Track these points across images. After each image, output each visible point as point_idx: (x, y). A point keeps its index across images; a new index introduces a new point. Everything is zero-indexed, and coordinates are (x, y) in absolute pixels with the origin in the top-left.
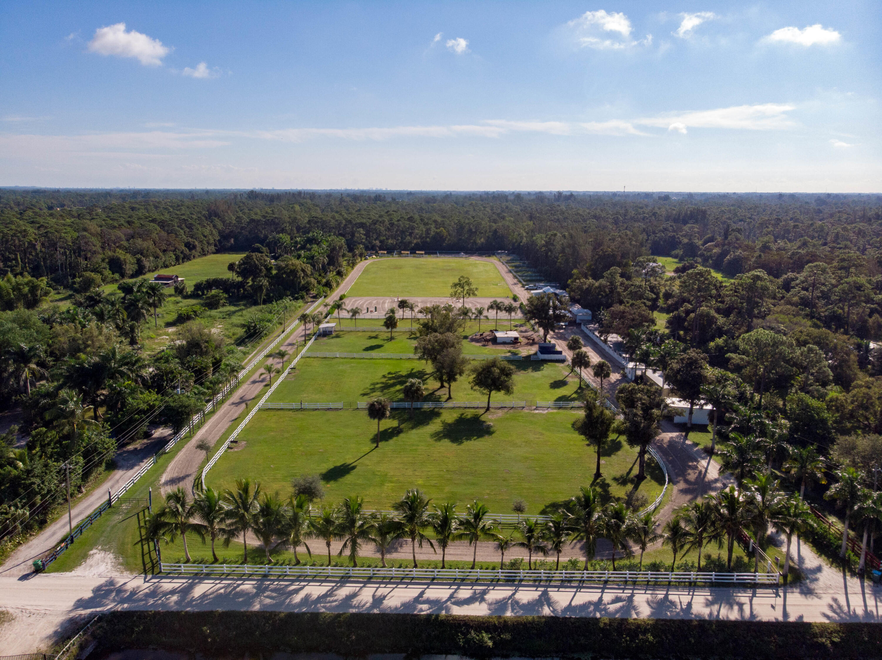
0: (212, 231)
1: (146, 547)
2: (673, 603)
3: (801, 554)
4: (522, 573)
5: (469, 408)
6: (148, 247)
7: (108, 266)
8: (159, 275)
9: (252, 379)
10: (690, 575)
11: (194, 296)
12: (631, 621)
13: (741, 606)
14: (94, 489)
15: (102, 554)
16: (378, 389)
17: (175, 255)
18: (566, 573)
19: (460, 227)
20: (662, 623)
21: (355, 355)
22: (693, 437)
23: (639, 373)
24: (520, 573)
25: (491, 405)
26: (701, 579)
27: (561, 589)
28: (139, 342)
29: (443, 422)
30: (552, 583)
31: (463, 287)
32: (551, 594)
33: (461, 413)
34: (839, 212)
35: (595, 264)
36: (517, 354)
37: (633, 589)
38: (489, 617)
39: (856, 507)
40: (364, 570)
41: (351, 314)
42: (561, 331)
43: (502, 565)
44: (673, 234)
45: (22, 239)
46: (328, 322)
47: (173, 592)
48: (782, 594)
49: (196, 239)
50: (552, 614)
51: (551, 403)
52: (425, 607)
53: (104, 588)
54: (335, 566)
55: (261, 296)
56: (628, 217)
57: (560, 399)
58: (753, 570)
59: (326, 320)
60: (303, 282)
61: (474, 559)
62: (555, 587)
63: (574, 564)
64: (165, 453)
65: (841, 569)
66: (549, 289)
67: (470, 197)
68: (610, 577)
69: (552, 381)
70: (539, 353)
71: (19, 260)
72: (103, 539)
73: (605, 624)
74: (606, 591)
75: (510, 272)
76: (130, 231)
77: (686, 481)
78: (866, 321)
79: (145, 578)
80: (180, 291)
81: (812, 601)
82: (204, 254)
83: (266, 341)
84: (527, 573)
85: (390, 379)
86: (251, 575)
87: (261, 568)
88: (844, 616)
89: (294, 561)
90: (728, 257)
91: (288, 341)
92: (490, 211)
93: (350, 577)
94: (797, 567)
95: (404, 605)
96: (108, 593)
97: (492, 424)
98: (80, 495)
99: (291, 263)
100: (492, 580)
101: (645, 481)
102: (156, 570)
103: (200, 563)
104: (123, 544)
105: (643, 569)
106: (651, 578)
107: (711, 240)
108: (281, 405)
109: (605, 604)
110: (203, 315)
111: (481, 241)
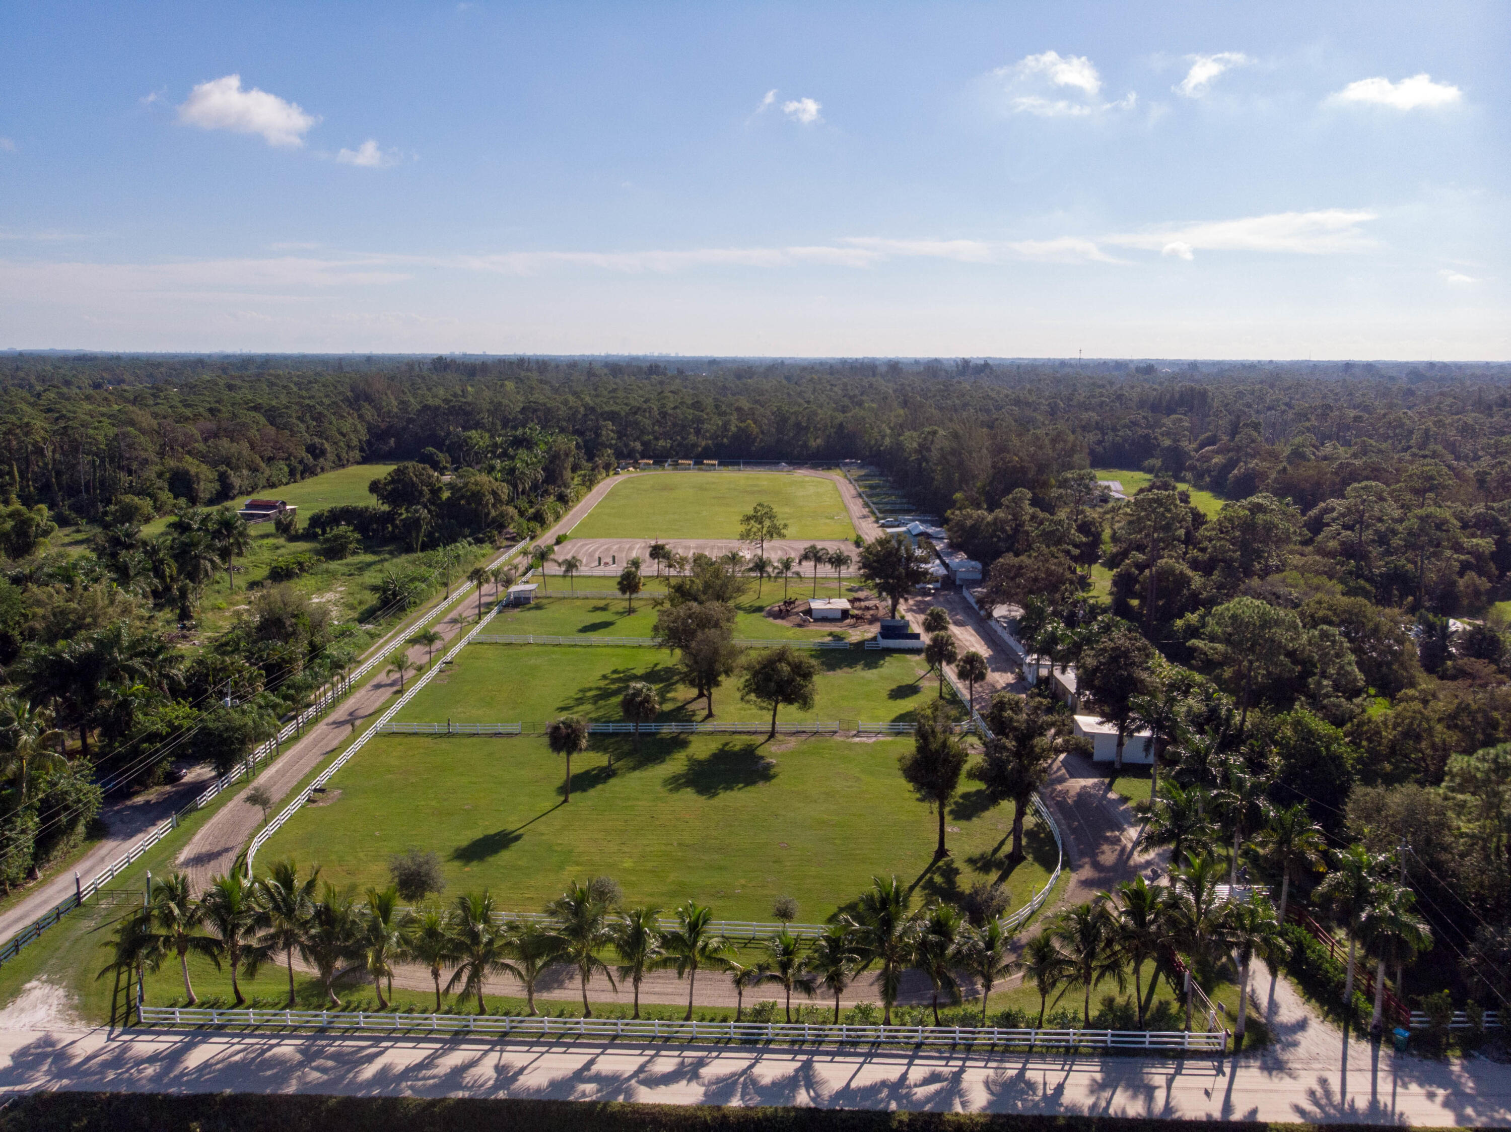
0: (355, 426)
1: (124, 977)
2: (1031, 1086)
3: (1275, 996)
4: (771, 1030)
5: (740, 733)
6: (239, 453)
7: (166, 485)
8: (254, 501)
9: (375, 681)
10: (1068, 1034)
11: (307, 536)
12: (948, 1117)
13: (1150, 1091)
14: (59, 872)
15: (47, 989)
16: (589, 698)
17: (288, 466)
18: (848, 1030)
19: (782, 420)
20: (1001, 1121)
21: (562, 640)
22: (1123, 786)
23: (1044, 672)
24: (767, 1028)
25: (778, 728)
26: (1087, 1041)
27: (837, 1059)
28: (195, 615)
29: (689, 759)
30: (824, 1048)
31: (761, 523)
32: (817, 1066)
33: (723, 742)
34: (1442, 394)
35: (991, 483)
36: (843, 639)
37: (964, 1060)
38: (699, 1107)
39: (1364, 916)
40: (496, 1021)
41: (563, 568)
42: (928, 599)
43: (740, 1015)
44: (1146, 431)
45: (24, 438)
46: (527, 582)
47: (153, 1059)
48: (1227, 1070)
49: (327, 439)
50: (812, 1105)
51: (883, 725)
52: (590, 1088)
53: (33, 1051)
54: (447, 1013)
55: (418, 536)
56: (1074, 403)
57: (901, 718)
58: (1182, 1026)
59: (524, 579)
60: (493, 513)
61: (691, 1003)
62: (827, 1053)
63: (865, 1013)
64: (197, 809)
65: (1342, 1025)
66: (917, 526)
67: (813, 368)
68: (927, 1038)
69: (894, 686)
70: (879, 637)
71: (16, 474)
72: (54, 961)
73: (900, 1122)
74: (917, 1062)
75: (860, 495)
76: (212, 426)
77: (1096, 865)
78: (1454, 583)
79: (111, 1033)
80: (284, 528)
81: (1282, 1083)
82: (340, 463)
83: (414, 614)
84: (782, 1028)
85: (614, 681)
86: (296, 1028)
87: (316, 1016)
88: (1332, 1111)
89: (376, 1004)
90: (1236, 471)
91: (453, 615)
92: (840, 392)
93: (469, 1032)
94: (1263, 1020)
95: (553, 1084)
96: (40, 1059)
97: (774, 761)
98: (31, 884)
99: (473, 480)
100: (718, 1041)
101: (1023, 864)
102: (133, 1019)
103: (211, 1007)
104: (86, 971)
105: (988, 1023)
106: (999, 1039)
107: (1211, 441)
108: (414, 727)
109: (909, 1087)
110: (315, 570)
111: (815, 443)
